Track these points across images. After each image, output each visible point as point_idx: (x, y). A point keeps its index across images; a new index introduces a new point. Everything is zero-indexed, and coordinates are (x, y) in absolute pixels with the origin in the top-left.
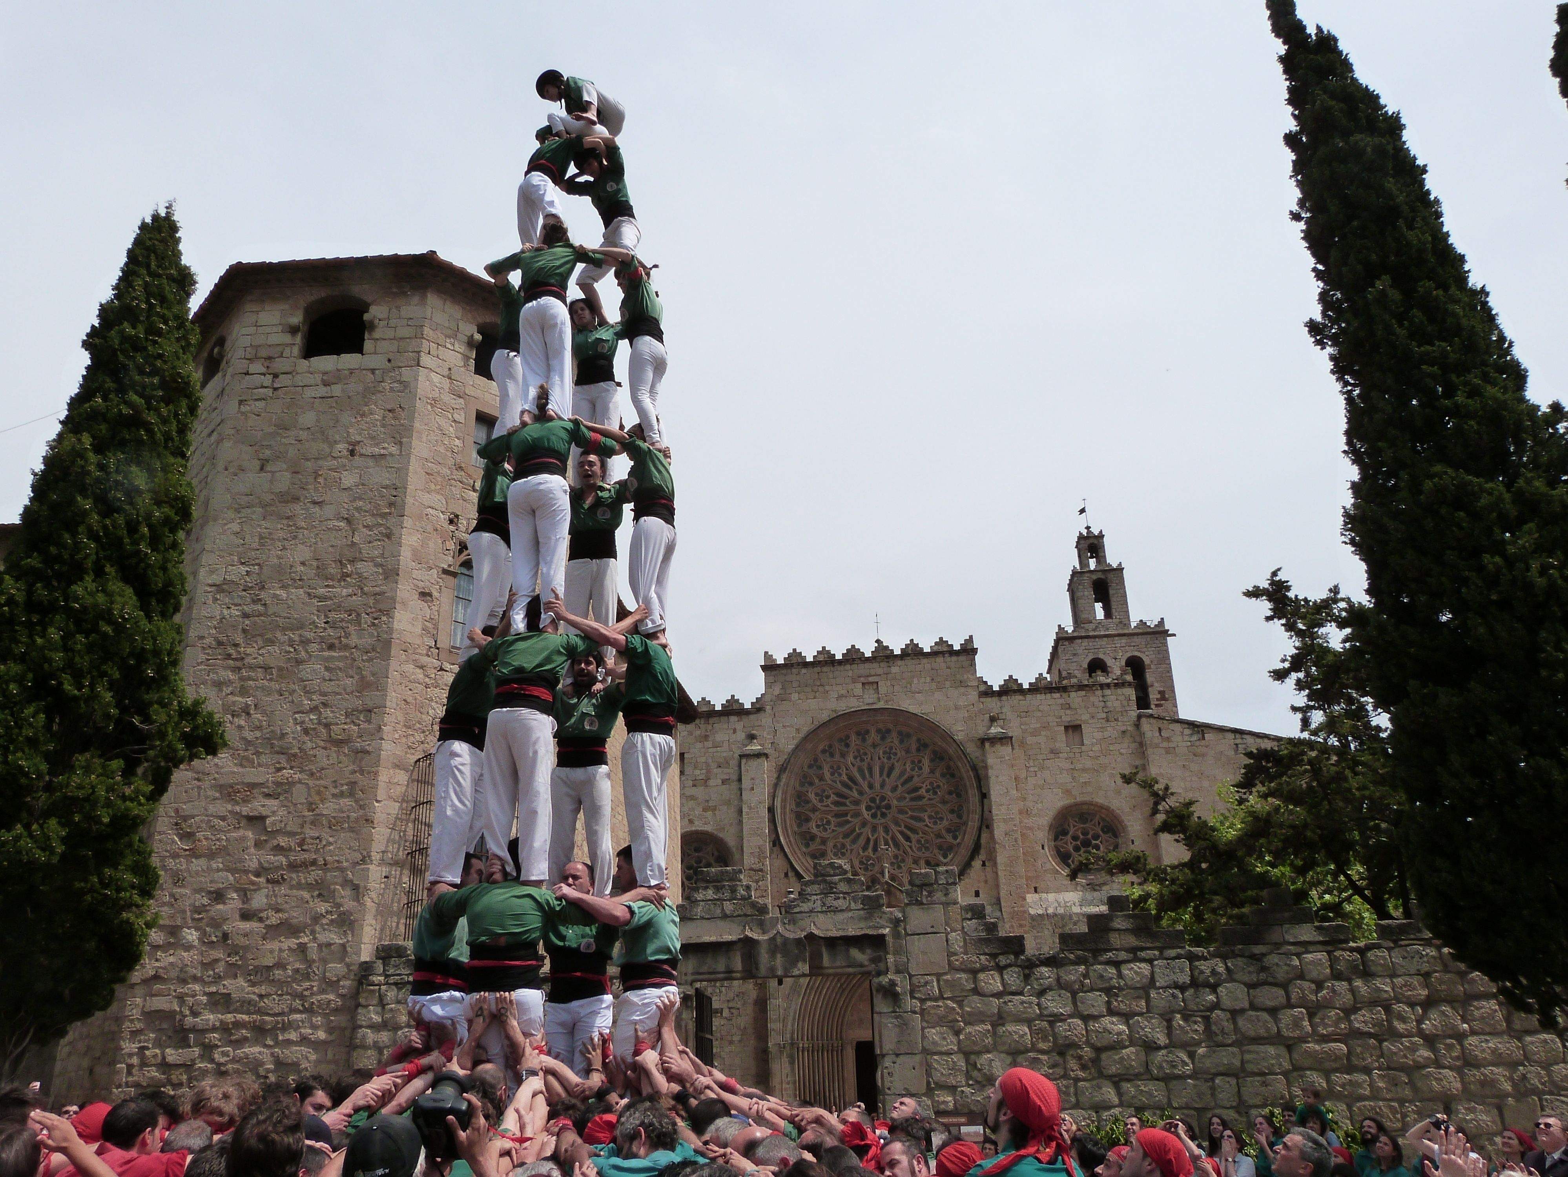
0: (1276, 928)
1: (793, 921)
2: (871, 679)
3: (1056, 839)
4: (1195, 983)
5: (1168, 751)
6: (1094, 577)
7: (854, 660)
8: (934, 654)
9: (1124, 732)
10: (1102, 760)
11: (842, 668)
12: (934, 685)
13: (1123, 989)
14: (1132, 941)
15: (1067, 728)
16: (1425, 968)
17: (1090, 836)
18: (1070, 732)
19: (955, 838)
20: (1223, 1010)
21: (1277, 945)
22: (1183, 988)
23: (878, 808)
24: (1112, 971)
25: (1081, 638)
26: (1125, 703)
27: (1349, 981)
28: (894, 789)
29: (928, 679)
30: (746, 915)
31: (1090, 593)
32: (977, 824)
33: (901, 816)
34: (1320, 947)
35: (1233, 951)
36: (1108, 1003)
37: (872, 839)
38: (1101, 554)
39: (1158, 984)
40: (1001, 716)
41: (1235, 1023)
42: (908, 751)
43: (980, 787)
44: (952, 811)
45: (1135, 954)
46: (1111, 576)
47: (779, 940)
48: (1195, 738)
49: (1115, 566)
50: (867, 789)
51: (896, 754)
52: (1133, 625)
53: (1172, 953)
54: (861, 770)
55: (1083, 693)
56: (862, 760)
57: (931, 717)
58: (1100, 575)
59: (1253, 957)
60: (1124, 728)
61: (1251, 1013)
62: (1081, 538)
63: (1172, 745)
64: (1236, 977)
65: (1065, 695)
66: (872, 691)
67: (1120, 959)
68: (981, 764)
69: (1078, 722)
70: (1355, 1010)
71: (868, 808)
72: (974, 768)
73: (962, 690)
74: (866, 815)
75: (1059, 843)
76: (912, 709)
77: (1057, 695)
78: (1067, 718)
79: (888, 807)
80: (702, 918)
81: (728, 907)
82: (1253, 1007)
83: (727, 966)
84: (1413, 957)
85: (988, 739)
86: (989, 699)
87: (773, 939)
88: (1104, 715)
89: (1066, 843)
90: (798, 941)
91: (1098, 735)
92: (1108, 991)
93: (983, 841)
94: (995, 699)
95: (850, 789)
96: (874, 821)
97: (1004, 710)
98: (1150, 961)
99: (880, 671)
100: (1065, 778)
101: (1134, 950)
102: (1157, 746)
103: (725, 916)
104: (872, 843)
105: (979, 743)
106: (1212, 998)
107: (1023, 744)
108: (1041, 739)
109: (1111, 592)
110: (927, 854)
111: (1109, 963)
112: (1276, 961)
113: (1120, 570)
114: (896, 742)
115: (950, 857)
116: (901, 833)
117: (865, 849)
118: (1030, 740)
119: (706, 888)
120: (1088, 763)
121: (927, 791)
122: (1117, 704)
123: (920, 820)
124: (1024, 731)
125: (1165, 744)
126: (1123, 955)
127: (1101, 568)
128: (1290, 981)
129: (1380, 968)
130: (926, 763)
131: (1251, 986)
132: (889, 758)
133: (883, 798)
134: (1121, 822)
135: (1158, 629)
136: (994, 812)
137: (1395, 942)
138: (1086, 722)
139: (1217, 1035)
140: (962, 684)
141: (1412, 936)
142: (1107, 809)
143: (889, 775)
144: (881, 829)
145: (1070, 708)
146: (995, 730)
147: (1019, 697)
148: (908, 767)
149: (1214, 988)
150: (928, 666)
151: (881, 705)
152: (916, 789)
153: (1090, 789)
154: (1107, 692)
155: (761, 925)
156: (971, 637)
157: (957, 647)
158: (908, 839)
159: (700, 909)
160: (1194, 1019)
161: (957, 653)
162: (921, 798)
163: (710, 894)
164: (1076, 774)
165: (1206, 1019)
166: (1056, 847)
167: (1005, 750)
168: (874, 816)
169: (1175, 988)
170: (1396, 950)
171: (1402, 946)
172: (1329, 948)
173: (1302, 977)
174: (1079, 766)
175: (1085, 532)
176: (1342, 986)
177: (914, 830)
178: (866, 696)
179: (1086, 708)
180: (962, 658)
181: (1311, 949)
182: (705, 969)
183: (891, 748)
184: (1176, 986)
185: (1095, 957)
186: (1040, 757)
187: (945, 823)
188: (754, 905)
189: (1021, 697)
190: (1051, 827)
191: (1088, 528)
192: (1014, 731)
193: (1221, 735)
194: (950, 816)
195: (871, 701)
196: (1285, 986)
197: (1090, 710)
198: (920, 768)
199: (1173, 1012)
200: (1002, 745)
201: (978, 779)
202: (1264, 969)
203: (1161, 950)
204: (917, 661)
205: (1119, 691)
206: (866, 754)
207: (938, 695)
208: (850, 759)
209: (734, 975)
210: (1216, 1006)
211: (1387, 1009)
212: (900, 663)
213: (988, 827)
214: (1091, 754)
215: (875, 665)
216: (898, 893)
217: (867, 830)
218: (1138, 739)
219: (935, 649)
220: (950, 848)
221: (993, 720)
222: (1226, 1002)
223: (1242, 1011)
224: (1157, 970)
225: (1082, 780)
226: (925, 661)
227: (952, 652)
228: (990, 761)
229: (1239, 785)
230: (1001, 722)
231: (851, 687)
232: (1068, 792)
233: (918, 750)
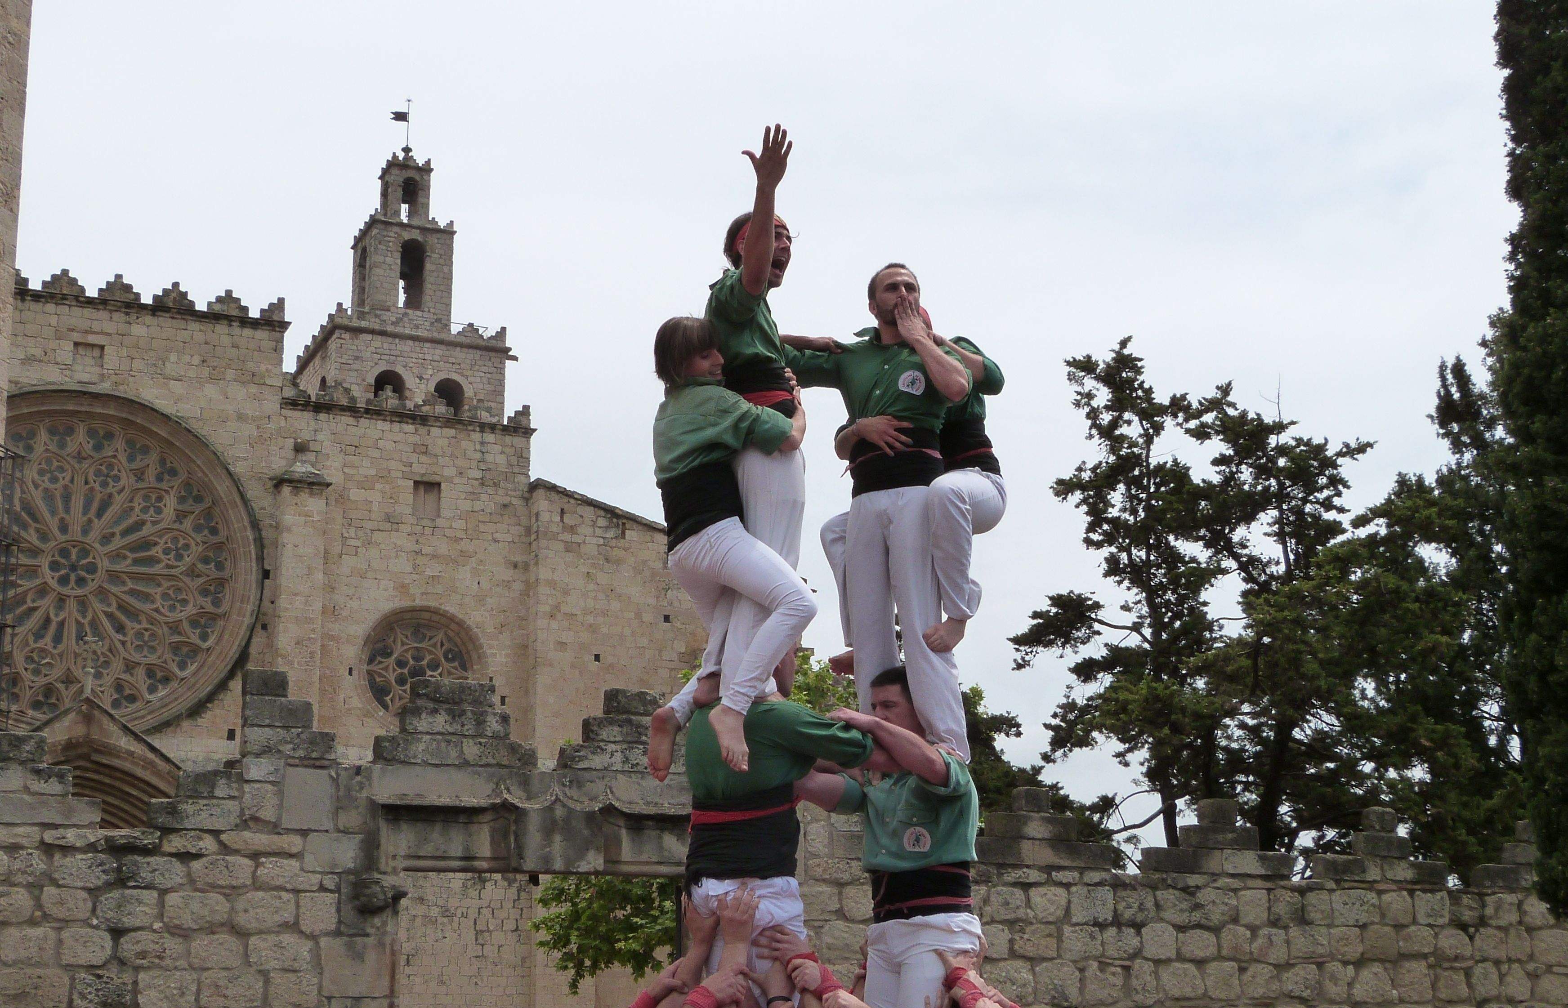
0: (1217, 853)
1: (577, 783)
2: (92, 339)
3: (371, 661)
4: (1117, 922)
5: (569, 547)
6: (407, 235)
7: (64, 297)
8: (212, 316)
9: (505, 506)
10: (465, 545)
11: (38, 306)
12: (206, 371)
13: (1031, 923)
14: (1048, 856)
15: (417, 483)
16: (1363, 919)
17: (425, 662)
18: (422, 489)
19: (204, 637)
20: (1147, 959)
21: (1215, 876)
22: (1101, 926)
23: (73, 568)
24: (1019, 893)
25: (372, 332)
26: (514, 460)
27: (1286, 928)
28: (106, 539)
29: (196, 360)
30: (499, 765)
31: (394, 261)
32: (247, 620)
33: (114, 589)
34: (1259, 883)
35: (1164, 880)
36: (1011, 941)
37: (55, 620)
38: (421, 200)
39: (1074, 920)
40: (312, 446)
41: (1158, 978)
42: (139, 475)
43: (261, 559)
44: (205, 592)
45: (1050, 874)
46: (432, 240)
47: (559, 812)
48: (610, 534)
49: (442, 224)
50: (56, 532)
51: (117, 479)
52: (455, 329)
53: (1095, 876)
54: (48, 496)
55: (452, 432)
56: (54, 480)
57: (195, 426)
58: (416, 235)
59: (1185, 890)
60: (506, 500)
61: (1177, 965)
62: (393, 164)
63: (576, 539)
64: (1166, 915)
65: (423, 430)
66: (89, 361)
67: (1031, 880)
68: (268, 521)
69: (437, 479)
70: (1288, 966)
71: (54, 566)
72: (255, 525)
73: (253, 389)
74: (49, 577)
75: (373, 667)
76: (164, 404)
77: (410, 428)
78: (420, 470)
79: (92, 569)
80: (426, 763)
81: (471, 750)
82: (1180, 958)
83: (467, 849)
84: (1353, 904)
85: (290, 481)
86: (298, 414)
87: (550, 809)
88: (479, 474)
89: (386, 669)
90: (590, 817)
91: (466, 505)
92: (1011, 923)
93: (253, 650)
94: (308, 415)
95: (25, 526)
96: (65, 591)
97: (320, 437)
98: (1067, 886)
99: (109, 327)
100: (402, 565)
101: (1049, 869)
102: (555, 537)
103: (465, 764)
104: (53, 628)
105: (270, 484)
106: (1136, 941)
107: (342, 498)
108: (375, 496)
109: (428, 266)
110: (152, 659)
111: (1015, 884)
112: (1213, 897)
113: (448, 233)
114: (122, 457)
115: (192, 668)
116: (110, 616)
117: (38, 636)
118: (355, 494)
119: (435, 711)
120: (443, 548)
121: (166, 552)
122: (501, 460)
123: (146, 597)
124: (348, 478)
125: (566, 536)
126: (1034, 876)
127: (416, 222)
128: (1223, 925)
129: (1319, 916)
130: (170, 504)
131: (1181, 929)
132: (105, 484)
133: (85, 552)
134: (478, 647)
135: (493, 343)
136: (283, 602)
137: (1338, 882)
138: (450, 480)
139: (1137, 993)
140: (254, 378)
141: (1357, 878)
142: (460, 624)
143: (99, 515)
144: (72, 605)
145: (425, 453)
146: (300, 468)
147: (346, 419)
148: (138, 503)
149: (1138, 927)
150: (199, 337)
151: (105, 387)
152: (146, 545)
153: (439, 589)
154: (490, 437)
155: (525, 783)
156: (281, 301)
157: (254, 313)
158: (120, 628)
159: (421, 747)
160: (1113, 969)
161: (255, 324)
162: (152, 561)
163: (441, 721)
164: (420, 560)
165: (1127, 969)
166: (369, 673)
167: (314, 504)
168: (64, 581)
169: (1094, 925)
170: (1338, 892)
171: (1344, 889)
172: (1269, 885)
173: (1235, 920)
174: (426, 550)
175: (401, 155)
176: (1278, 935)
177: (132, 614)
178: (77, 367)
179: (453, 456)
180: (261, 334)
181: (1251, 883)
182: (428, 849)
183: (110, 466)
184: (1096, 924)
185: (1000, 875)
186: (369, 525)
187: (191, 610)
188: (514, 749)
189: (351, 421)
190: (368, 640)
191: (407, 150)
192: (332, 472)
193: (648, 536)
194: (201, 600)
195: (85, 377)
196: (1216, 930)
197: (460, 462)
198: (159, 511)
199: (1087, 958)
200: (312, 494)
201: (260, 542)
202: (1197, 906)
203: (1082, 871)
204: (182, 324)
205: (508, 439)
206: (62, 469)
207: (211, 390)
208: (31, 473)
209: (477, 864)
210: (1137, 954)
211: (1320, 965)
212: (148, 319)
213: (264, 627)
214: (448, 532)
215: (103, 315)
216: (105, 720)
217: (46, 603)
218: (524, 521)
219: (217, 308)
220: (195, 651)
221: (300, 449)
222: (1151, 951)
223: (1168, 961)
224: (1075, 900)
225: (429, 572)
226: (194, 326)
227: (243, 320)
228: (289, 518)
229: (1018, 641)
230: (311, 457)
231: (53, 344)
232: (402, 588)
233: (159, 479)
